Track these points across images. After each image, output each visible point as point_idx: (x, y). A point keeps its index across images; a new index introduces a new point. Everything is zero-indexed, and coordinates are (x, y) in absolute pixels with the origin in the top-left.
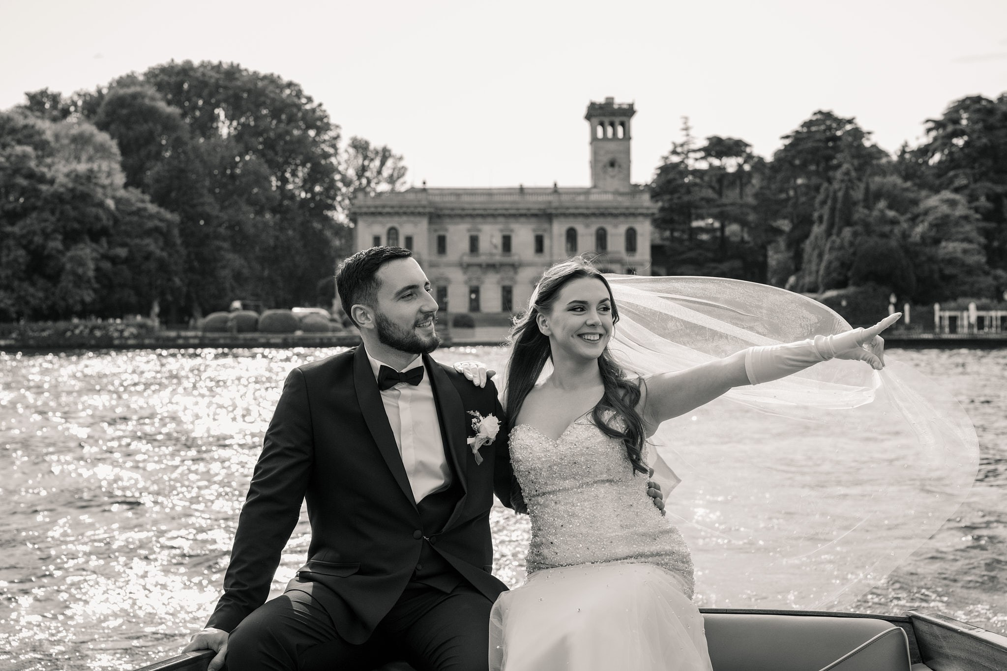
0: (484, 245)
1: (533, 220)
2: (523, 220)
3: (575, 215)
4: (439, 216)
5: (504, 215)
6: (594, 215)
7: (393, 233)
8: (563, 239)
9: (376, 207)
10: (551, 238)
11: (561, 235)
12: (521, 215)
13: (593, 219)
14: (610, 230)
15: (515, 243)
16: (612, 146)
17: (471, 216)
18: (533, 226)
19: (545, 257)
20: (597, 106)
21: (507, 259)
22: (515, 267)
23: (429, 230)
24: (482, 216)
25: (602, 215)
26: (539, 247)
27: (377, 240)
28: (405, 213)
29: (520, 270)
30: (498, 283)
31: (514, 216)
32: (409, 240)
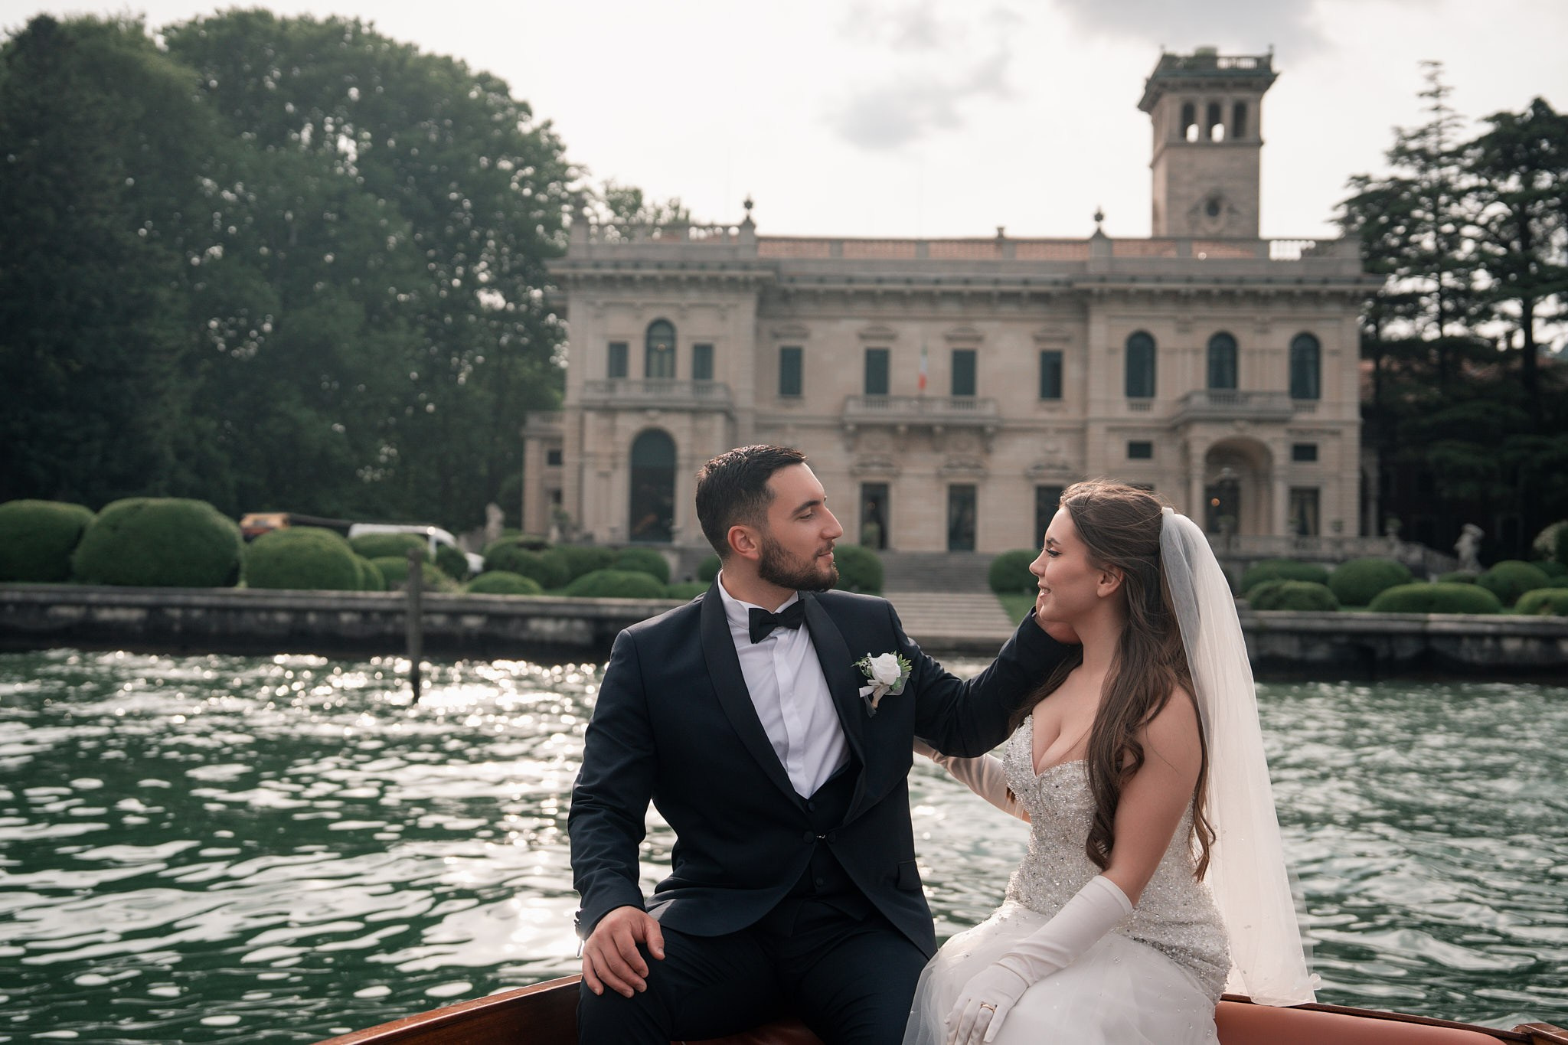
0: (902, 375)
1: (1036, 310)
2: (1009, 309)
3: (1150, 297)
4: (786, 297)
5: (958, 296)
6: (1205, 296)
7: (660, 332)
8: (1118, 366)
9: (617, 265)
10: (1085, 362)
11: (1111, 351)
12: (1007, 297)
13: (1201, 309)
14: (1247, 339)
15: (986, 369)
16: (1211, 162)
17: (870, 296)
18: (1037, 328)
19: (1068, 411)
20: (1179, 64)
21: (962, 414)
22: (984, 434)
23: (758, 331)
24: (900, 297)
25: (1229, 297)
26: (1051, 383)
27: (618, 353)
28: (694, 281)
29: (995, 444)
30: (939, 476)
31: (985, 298)
32: (703, 355)
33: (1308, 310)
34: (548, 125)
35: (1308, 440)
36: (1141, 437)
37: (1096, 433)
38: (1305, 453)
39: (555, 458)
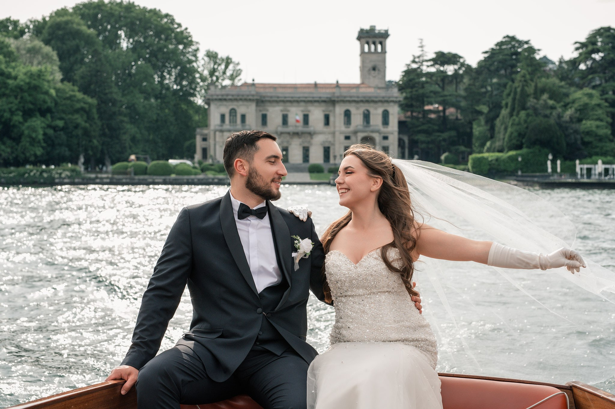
0: (291, 120)
1: (323, 104)
2: (316, 104)
3: (349, 102)
4: (262, 102)
5: (304, 101)
6: (362, 101)
7: (233, 112)
8: (342, 117)
9: (222, 95)
10: (334, 116)
11: (340, 114)
12: (316, 101)
13: (361, 104)
14: (372, 111)
15: (311, 118)
16: (374, 57)
17: (283, 101)
18: (323, 108)
19: (330, 129)
20: (364, 32)
21: (306, 130)
22: (311, 134)
23: (256, 110)
24: (290, 102)
25: (367, 101)
26: (327, 121)
27: (223, 117)
28: (241, 100)
29: (314, 137)
30: (300, 145)
31: (311, 102)
32: (243, 117)
33: (386, 104)
34: (186, 29)
35: (386, 135)
36: (348, 135)
37: (337, 134)
38: (385, 138)
39: (205, 140)
